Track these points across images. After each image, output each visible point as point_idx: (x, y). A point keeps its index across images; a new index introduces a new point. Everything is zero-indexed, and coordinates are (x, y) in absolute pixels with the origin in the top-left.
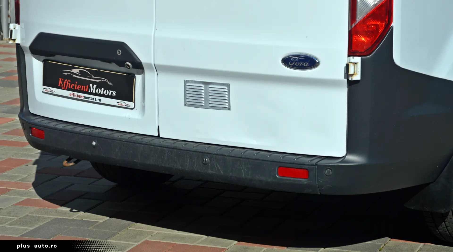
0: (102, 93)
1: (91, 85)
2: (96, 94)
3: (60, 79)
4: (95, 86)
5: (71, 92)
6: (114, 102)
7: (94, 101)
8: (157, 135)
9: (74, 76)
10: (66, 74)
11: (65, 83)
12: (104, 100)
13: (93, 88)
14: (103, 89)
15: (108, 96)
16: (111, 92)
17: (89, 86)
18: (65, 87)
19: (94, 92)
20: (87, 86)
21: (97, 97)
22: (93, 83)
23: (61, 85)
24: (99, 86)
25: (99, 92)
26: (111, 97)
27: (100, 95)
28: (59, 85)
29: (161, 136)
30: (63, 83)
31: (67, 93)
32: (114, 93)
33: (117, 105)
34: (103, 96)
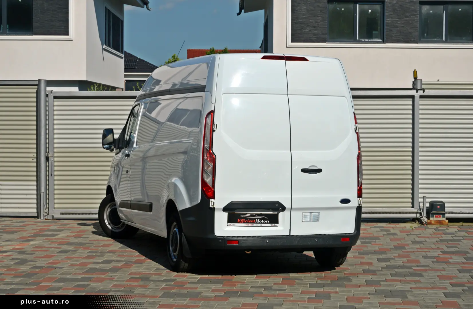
0: (262, 222)
1: (257, 220)
2: (259, 223)
3: (239, 220)
4: (259, 220)
5: (245, 224)
6: (269, 225)
7: (258, 226)
8: (289, 235)
9: (247, 217)
10: (242, 217)
11: (241, 220)
12: (263, 225)
13: (257, 221)
14: (263, 221)
15: (265, 223)
16: (267, 221)
17: (256, 220)
18: (242, 222)
19: (258, 222)
20: (255, 220)
21: (260, 224)
22: (258, 219)
23: (239, 221)
24: (261, 219)
25: (261, 222)
26: (267, 223)
27: (261, 223)
28: (238, 222)
29: (291, 235)
30: (240, 221)
31: (243, 224)
32: (269, 222)
33: (271, 226)
34: (263, 223)
